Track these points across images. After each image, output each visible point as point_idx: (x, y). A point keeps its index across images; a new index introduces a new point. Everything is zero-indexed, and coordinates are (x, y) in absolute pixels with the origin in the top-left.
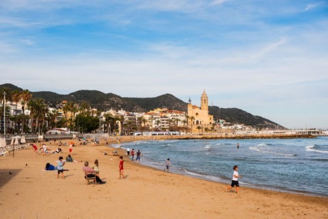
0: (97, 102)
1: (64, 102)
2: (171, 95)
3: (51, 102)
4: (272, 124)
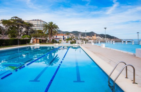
0: (77, 34)
4: (116, 38)
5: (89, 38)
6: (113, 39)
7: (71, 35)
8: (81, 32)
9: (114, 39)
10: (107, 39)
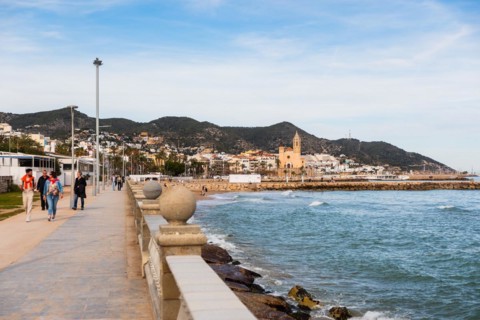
0: (188, 134)
1: (143, 134)
2: (291, 124)
3: (126, 135)
4: (434, 165)
5: (259, 159)
6: (414, 169)
7: (149, 141)
8: (212, 125)
9: (419, 169)
10: (380, 168)
